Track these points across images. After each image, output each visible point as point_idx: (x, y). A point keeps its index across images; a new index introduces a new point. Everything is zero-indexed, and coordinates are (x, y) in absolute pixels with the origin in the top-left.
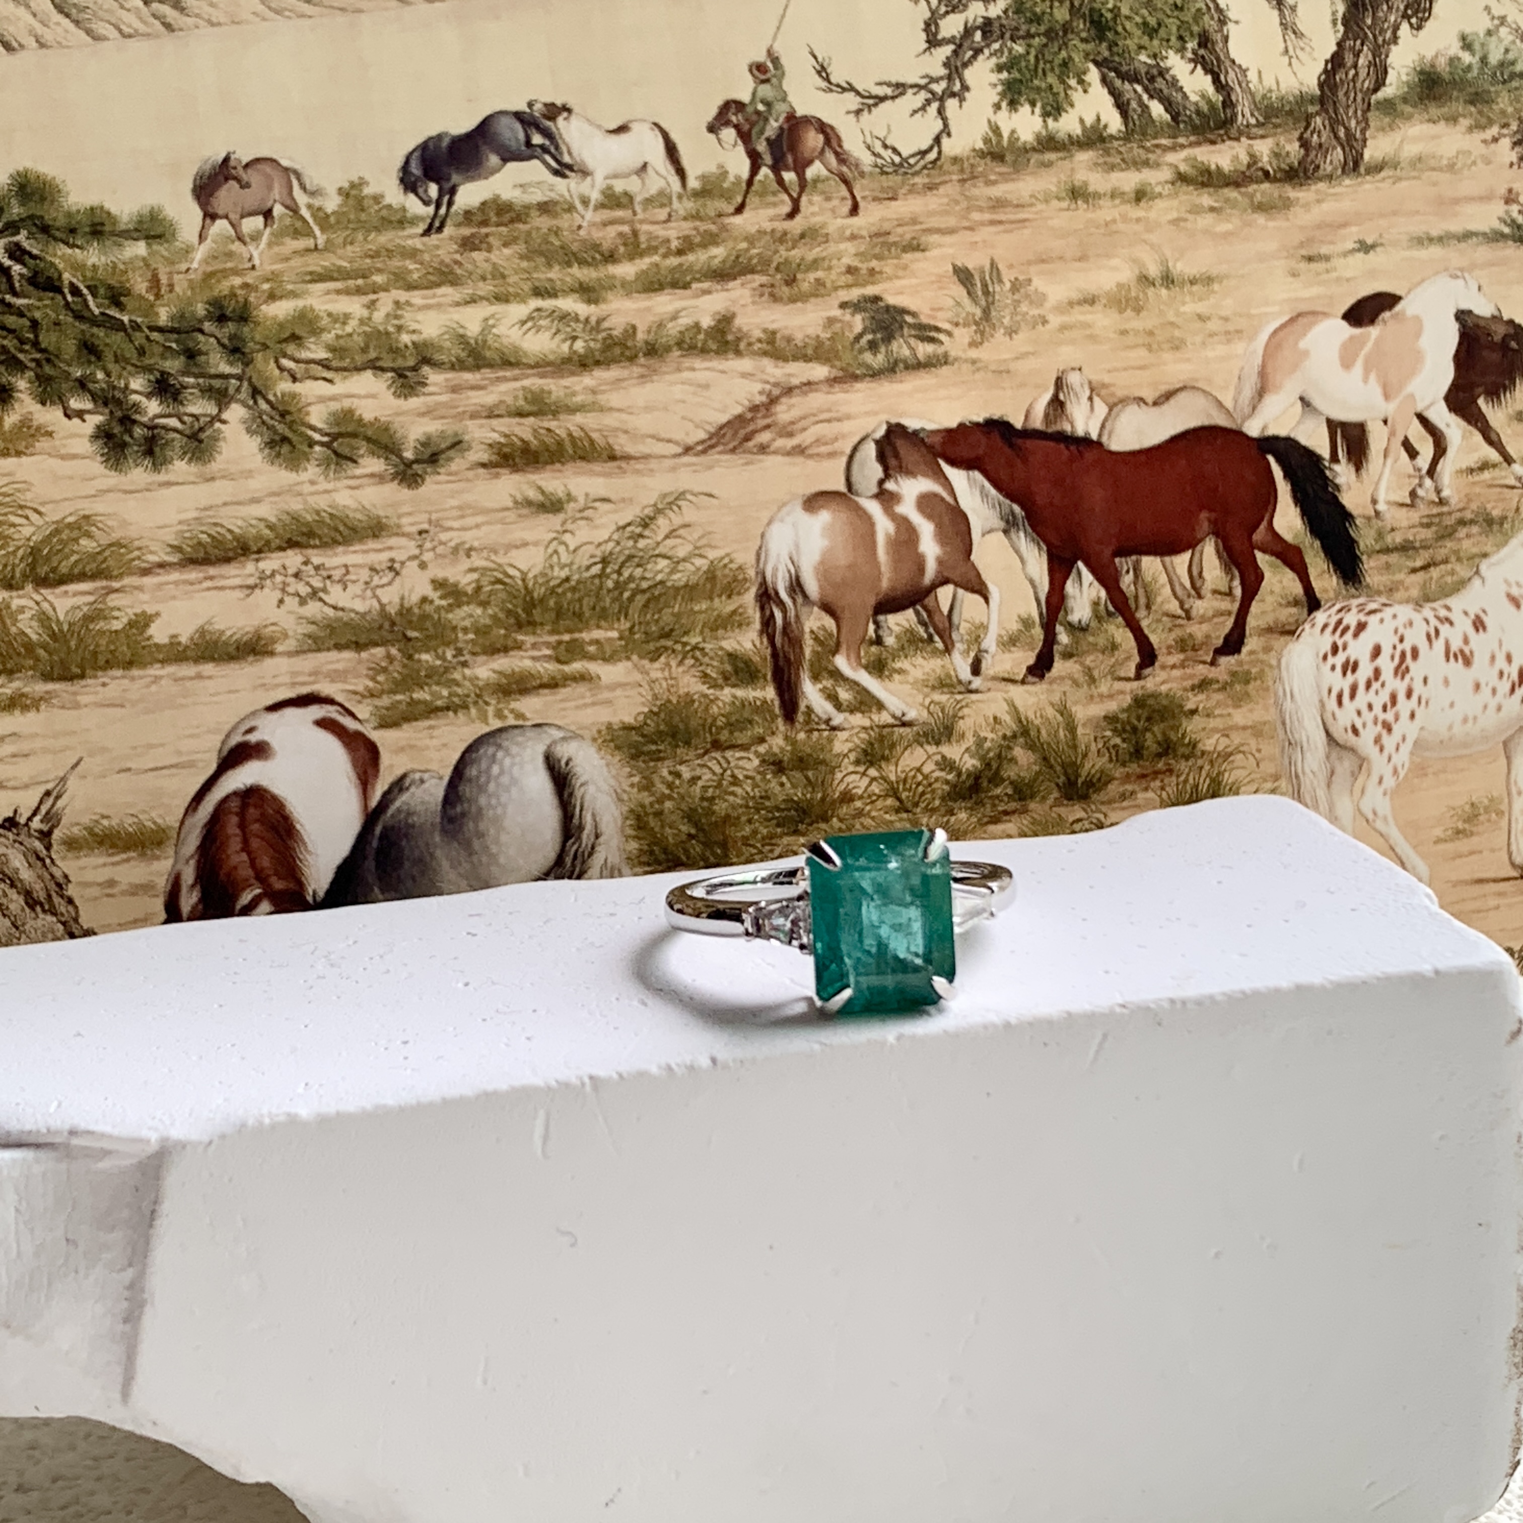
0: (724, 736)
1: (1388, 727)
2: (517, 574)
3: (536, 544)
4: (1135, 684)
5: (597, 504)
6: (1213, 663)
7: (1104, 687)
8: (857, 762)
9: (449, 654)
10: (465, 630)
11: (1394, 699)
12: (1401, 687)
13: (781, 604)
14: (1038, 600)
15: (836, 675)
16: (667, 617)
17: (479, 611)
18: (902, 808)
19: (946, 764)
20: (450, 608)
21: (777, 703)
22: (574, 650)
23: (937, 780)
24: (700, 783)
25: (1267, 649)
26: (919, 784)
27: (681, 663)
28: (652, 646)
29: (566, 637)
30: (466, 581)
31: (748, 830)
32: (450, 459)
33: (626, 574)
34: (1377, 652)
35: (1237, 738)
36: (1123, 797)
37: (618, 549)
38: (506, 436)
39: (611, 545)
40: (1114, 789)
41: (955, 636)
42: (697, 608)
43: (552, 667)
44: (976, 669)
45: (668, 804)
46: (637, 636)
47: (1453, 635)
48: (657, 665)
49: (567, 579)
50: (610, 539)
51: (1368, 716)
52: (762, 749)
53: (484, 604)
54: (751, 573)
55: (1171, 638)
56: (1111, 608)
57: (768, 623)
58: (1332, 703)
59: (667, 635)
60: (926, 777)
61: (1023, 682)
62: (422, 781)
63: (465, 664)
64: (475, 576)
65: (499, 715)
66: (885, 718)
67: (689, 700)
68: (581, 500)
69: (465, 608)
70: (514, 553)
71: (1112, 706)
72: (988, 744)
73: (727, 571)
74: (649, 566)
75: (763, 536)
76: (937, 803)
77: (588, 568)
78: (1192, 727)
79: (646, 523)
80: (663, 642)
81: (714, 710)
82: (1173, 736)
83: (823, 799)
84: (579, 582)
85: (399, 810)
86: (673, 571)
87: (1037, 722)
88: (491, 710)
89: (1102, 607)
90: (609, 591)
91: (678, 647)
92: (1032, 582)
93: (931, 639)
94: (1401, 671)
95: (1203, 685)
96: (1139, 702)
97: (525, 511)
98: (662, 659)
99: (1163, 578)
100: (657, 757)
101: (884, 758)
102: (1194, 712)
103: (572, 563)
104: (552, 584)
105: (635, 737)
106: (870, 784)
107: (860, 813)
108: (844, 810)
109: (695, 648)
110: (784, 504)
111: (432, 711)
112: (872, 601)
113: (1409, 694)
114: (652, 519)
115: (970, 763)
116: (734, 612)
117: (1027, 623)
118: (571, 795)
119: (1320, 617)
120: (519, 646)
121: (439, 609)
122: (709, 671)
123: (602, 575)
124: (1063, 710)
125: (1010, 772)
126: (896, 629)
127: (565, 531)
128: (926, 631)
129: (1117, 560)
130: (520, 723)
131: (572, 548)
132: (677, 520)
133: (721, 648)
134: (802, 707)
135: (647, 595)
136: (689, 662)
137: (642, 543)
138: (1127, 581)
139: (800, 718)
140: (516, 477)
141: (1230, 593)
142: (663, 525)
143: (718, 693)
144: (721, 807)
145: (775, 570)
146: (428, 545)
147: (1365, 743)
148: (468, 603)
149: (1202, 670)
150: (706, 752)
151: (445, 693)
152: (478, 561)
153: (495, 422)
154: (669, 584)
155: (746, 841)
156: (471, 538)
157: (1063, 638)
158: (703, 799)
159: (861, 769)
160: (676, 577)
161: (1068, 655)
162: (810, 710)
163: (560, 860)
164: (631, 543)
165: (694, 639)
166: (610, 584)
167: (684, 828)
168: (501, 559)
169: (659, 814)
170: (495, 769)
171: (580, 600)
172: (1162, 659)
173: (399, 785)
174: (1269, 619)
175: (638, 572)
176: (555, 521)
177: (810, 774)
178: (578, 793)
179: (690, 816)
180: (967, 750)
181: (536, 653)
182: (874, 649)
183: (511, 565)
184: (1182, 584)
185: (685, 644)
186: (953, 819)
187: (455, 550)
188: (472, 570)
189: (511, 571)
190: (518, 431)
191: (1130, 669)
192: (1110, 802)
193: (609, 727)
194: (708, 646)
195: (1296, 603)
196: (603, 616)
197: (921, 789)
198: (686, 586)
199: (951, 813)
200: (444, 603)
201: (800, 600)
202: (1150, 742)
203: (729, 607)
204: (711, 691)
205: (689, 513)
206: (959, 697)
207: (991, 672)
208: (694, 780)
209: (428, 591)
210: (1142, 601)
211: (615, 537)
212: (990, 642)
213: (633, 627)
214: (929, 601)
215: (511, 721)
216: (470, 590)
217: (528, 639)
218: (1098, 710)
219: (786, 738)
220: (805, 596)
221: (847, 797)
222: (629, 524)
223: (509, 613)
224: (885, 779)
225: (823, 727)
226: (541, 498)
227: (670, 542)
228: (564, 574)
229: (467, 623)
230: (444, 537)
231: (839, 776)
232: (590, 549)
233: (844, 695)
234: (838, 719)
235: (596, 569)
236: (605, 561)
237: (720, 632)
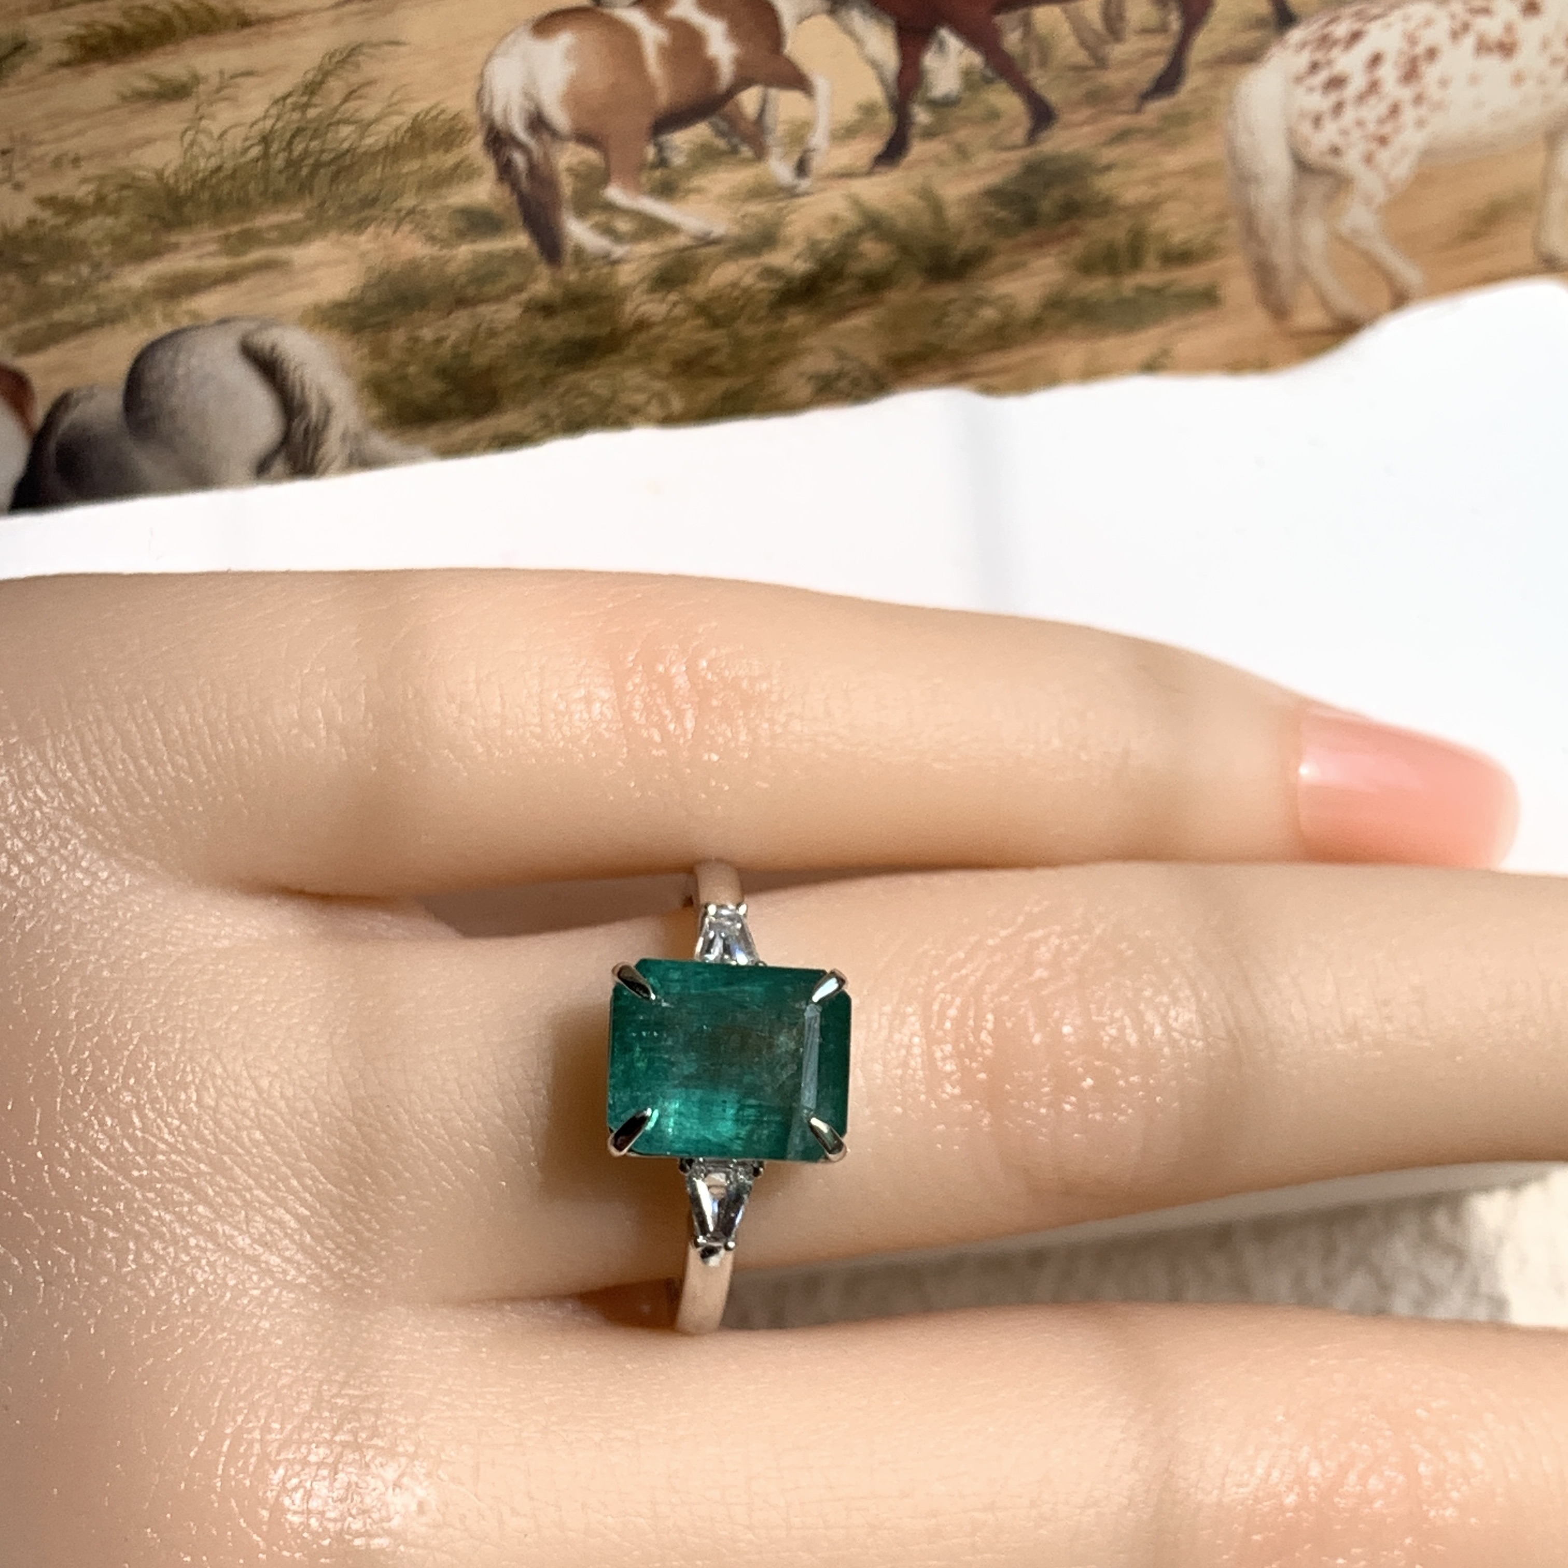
0: (471, 291)
1: (1383, 141)
2: (150, 176)
3: (166, 137)
4: (1027, 153)
5: (238, 80)
6: (1138, 110)
7: (984, 159)
8: (652, 290)
9: (85, 270)
10: (99, 244)
11: (1395, 110)
12: (1406, 94)
13: (520, 146)
14: (882, 81)
15: (610, 208)
16: (366, 185)
17: (110, 221)
18: (716, 323)
19: (769, 273)
20: (68, 224)
21: (534, 251)
22: (250, 239)
23: (762, 290)
24: (449, 343)
25: (1217, 83)
26: (737, 299)
27: (394, 232)
28: (353, 219)
29: (235, 229)
30: (83, 192)
31: (517, 376)
32: (14, 67)
33: (299, 148)
34: (1376, 60)
35: (1167, 186)
36: (1012, 268)
37: (280, 125)
38: (87, 26)
39: (269, 123)
40: (998, 262)
41: (770, 140)
42: (405, 170)
43: (223, 262)
44: (802, 168)
45: (412, 370)
46: (331, 213)
47: (1492, 27)
48: (363, 238)
49: (219, 168)
50: (265, 117)
51: (1356, 134)
52: (524, 296)
53: (115, 212)
54: (473, 119)
55: (1076, 93)
56: (989, 73)
57: (505, 170)
58: (1306, 128)
59: (369, 202)
60: (746, 290)
61: (870, 173)
62: (91, 396)
63: (108, 278)
64: (90, 187)
65: (168, 317)
66: (681, 240)
67: (414, 266)
68: (215, 81)
69: (91, 223)
70: (136, 153)
71: (993, 179)
72: (825, 246)
73: (438, 124)
74: (330, 135)
75: (482, 75)
76: (762, 313)
77: (245, 151)
78: (1105, 184)
79: (312, 88)
80: (366, 213)
81: (452, 268)
82: (1078, 196)
83: (612, 334)
84: (235, 171)
85: (72, 427)
86: (362, 137)
87: (893, 212)
88: (157, 316)
89: (977, 77)
90: (280, 172)
91: (390, 215)
92: (875, 65)
93: (734, 151)
94: (1411, 74)
95: (1121, 136)
96: (1032, 169)
97: (140, 105)
98: (371, 229)
99: (1065, 28)
100: (386, 326)
101: (685, 281)
102: (1108, 168)
103: (221, 150)
104: (200, 175)
105: (352, 313)
106: (670, 311)
107: (660, 339)
108: (642, 338)
109: (411, 212)
110: (506, 35)
111: (78, 329)
112: (646, 121)
113: (1418, 99)
114: (321, 83)
115: (801, 267)
116: (457, 166)
117: (868, 110)
118: (285, 379)
119: (1296, 35)
120: (175, 247)
121: (54, 228)
122: (437, 231)
123: (265, 155)
124: (928, 195)
125: (857, 267)
126: (686, 146)
127: (201, 118)
128: (729, 142)
129: (999, 19)
130: (199, 323)
131: (216, 135)
132: (355, 79)
133: (448, 207)
134: (569, 247)
135: (334, 168)
136: (406, 228)
137: (312, 113)
138: (1012, 40)
139: (568, 258)
140: (115, 71)
141: (1163, 28)
142: (336, 87)
143: (455, 252)
144: (480, 360)
145: (505, 111)
146: (16, 165)
147: (1352, 161)
148: (94, 215)
149: (1121, 121)
150: (449, 313)
151: (92, 308)
152: (90, 169)
153: (63, 13)
154: (360, 150)
155: (519, 386)
156: (72, 146)
157: (921, 116)
158: (455, 356)
159: (658, 296)
160: (369, 141)
161: (929, 134)
162: (579, 252)
163: (286, 440)
164: (296, 116)
165: (408, 201)
166: (279, 162)
167: (438, 386)
168: (123, 162)
169: (403, 378)
170: (180, 371)
171: (244, 186)
172: (1066, 117)
173: (62, 403)
174: (1221, 49)
175: (315, 145)
176: (185, 108)
177: (592, 311)
178: (294, 377)
179: (443, 372)
180: (798, 256)
181: (198, 252)
182: (658, 174)
183: (140, 167)
184: (1094, 31)
185: (398, 211)
186: (787, 325)
187: (57, 163)
188: (85, 180)
189: (141, 173)
190: (98, 16)
191: (1019, 134)
192: (994, 275)
193: (317, 308)
194: (431, 206)
195: (1260, 23)
196: (278, 198)
197: (740, 303)
198: (386, 148)
199: (782, 318)
200: (61, 220)
201: (546, 137)
202: (1046, 206)
203: (450, 159)
204: (445, 252)
205: (370, 68)
206: (781, 204)
207: (825, 170)
208: (439, 341)
209: (35, 211)
210: (1035, 58)
211: (274, 111)
212: (818, 139)
213: (322, 204)
214: (728, 108)
215: (185, 322)
216: (91, 199)
217: (185, 238)
218: (972, 186)
219: (554, 282)
220: (555, 134)
221: (642, 325)
222: (289, 95)
223: (151, 217)
224: (688, 301)
225: (601, 262)
226: (155, 86)
227: (351, 105)
228: (214, 162)
229: (98, 235)
230: (37, 151)
231: (629, 307)
232: (241, 132)
233: (623, 225)
234: (619, 251)
235: (255, 151)
236: (265, 140)
237: (444, 191)
